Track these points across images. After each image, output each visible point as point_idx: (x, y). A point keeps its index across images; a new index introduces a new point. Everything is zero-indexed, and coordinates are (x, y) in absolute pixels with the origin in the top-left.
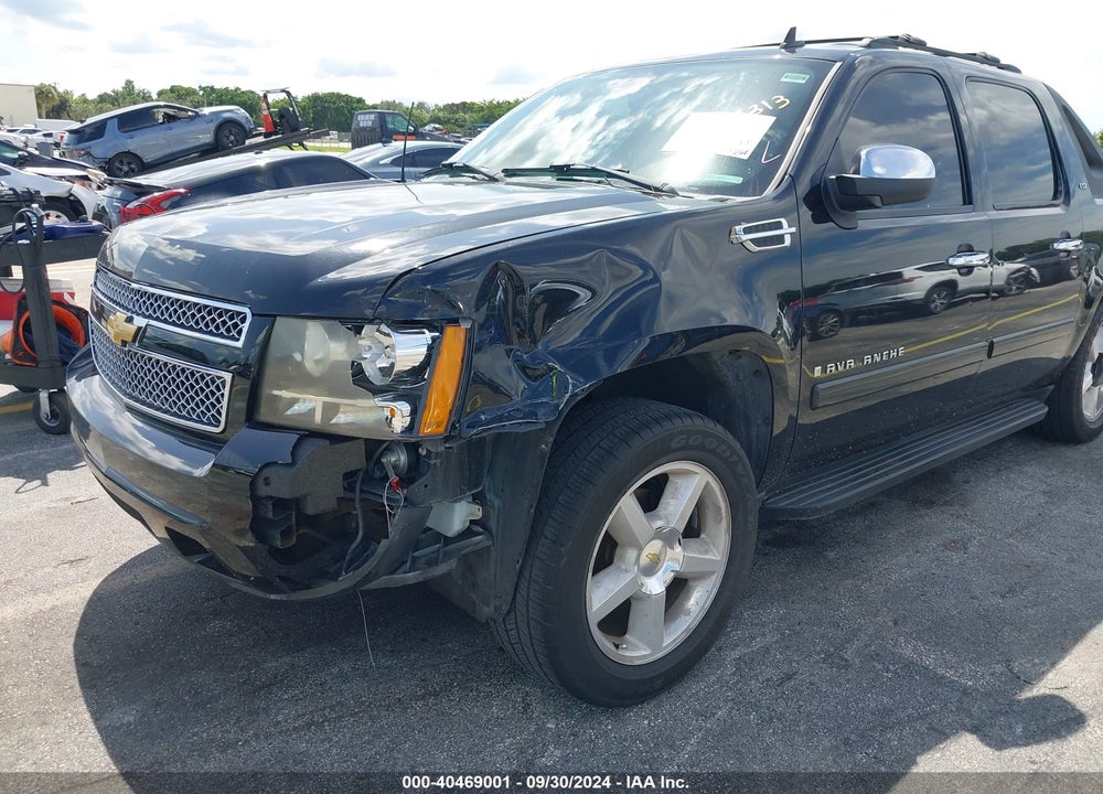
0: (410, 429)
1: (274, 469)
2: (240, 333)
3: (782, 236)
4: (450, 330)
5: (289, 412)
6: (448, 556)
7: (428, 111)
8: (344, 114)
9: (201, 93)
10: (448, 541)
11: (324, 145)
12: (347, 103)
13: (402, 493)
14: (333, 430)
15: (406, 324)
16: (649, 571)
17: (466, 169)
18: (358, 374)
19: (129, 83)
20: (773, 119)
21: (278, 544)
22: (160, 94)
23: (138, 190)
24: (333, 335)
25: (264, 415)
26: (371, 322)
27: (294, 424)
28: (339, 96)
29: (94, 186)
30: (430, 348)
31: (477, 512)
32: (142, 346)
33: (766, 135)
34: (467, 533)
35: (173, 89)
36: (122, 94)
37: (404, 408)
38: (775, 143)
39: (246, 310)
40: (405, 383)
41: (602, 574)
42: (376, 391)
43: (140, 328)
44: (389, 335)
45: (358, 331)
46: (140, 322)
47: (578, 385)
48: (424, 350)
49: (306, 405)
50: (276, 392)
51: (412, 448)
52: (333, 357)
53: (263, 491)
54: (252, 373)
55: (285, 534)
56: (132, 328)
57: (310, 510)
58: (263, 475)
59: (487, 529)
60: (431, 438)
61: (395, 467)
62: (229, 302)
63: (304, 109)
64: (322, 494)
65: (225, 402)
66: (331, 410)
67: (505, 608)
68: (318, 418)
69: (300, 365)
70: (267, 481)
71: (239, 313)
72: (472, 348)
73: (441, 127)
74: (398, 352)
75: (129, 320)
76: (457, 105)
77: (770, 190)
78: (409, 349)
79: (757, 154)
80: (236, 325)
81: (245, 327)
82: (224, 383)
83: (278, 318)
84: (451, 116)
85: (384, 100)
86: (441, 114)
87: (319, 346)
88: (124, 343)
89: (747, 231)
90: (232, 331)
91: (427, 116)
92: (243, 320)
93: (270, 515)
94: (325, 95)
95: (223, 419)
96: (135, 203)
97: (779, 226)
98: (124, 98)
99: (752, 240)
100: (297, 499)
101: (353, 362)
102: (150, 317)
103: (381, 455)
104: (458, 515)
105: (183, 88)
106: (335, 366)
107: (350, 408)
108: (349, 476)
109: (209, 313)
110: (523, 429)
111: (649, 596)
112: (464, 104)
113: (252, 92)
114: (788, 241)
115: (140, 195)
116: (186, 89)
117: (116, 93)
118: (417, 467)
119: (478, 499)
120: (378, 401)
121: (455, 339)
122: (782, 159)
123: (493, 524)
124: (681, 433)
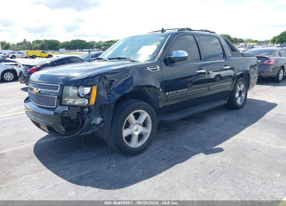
0: (88, 104)
1: (65, 112)
2: (58, 89)
3: (157, 69)
4: (94, 87)
5: (67, 103)
6: (97, 128)
7: (102, 43)
8: (81, 45)
9: (44, 41)
10: (97, 125)
11: (76, 53)
12: (81, 42)
13: (87, 116)
14: (74, 105)
15: (87, 86)
16: (136, 131)
17: (101, 59)
18: (79, 95)
19: (25, 40)
20: (157, 47)
21: (66, 126)
22: (33, 42)
23: (30, 67)
24: (74, 89)
25: (63, 103)
26: (80, 86)
27: (68, 104)
28: (79, 40)
29: (19, 66)
30: (91, 90)
31: (102, 119)
32: (40, 93)
33: (156, 50)
34: (100, 124)
35: (36, 41)
36: (23, 42)
37: (87, 100)
38: (157, 52)
39: (59, 85)
40: (87, 96)
41: (126, 129)
42: (82, 98)
43: (39, 91)
44: (83, 88)
45: (78, 88)
46: (39, 89)
47: (118, 96)
48: (90, 90)
49: (70, 101)
50: (65, 99)
51: (89, 107)
52: (74, 92)
53: (63, 116)
54: (60, 98)
55: (67, 124)
56: (38, 91)
57: (72, 119)
58: (63, 113)
59: (104, 123)
60: (92, 105)
61: (86, 111)
62: (56, 84)
63: (70, 44)
64: (74, 116)
65: (56, 102)
66: (74, 102)
67: (108, 137)
68: (72, 103)
69: (68, 94)
70: (64, 114)
71: (58, 86)
72: (98, 90)
73: (106, 47)
74: (85, 91)
75: (37, 89)
76: (110, 41)
77: (155, 60)
78: (87, 90)
79: (153, 54)
80: (57, 88)
81: (59, 88)
82: (55, 98)
83: (64, 86)
84: (108, 44)
85: (91, 41)
86: (105, 44)
87: (72, 90)
88: (37, 94)
89: (150, 68)
90: (57, 89)
91: (102, 44)
92: (58, 87)
93: (65, 120)
94: (76, 40)
95: (56, 105)
96: (29, 70)
97: (157, 67)
98: (24, 44)
99: (151, 70)
100: (69, 117)
101: (77, 93)
102: (41, 88)
103: (84, 110)
104: (99, 120)
105: (39, 40)
106: (75, 94)
107: (77, 101)
108: (78, 113)
109: (52, 87)
110: (108, 103)
111: (135, 135)
112: (111, 41)
113: (57, 41)
114: (158, 69)
115: (30, 68)
116: (40, 41)
117: (22, 42)
118: (90, 111)
119: (102, 117)
120: (83, 99)
121: (95, 88)
122: (158, 55)
123: (105, 122)
124: (142, 104)
